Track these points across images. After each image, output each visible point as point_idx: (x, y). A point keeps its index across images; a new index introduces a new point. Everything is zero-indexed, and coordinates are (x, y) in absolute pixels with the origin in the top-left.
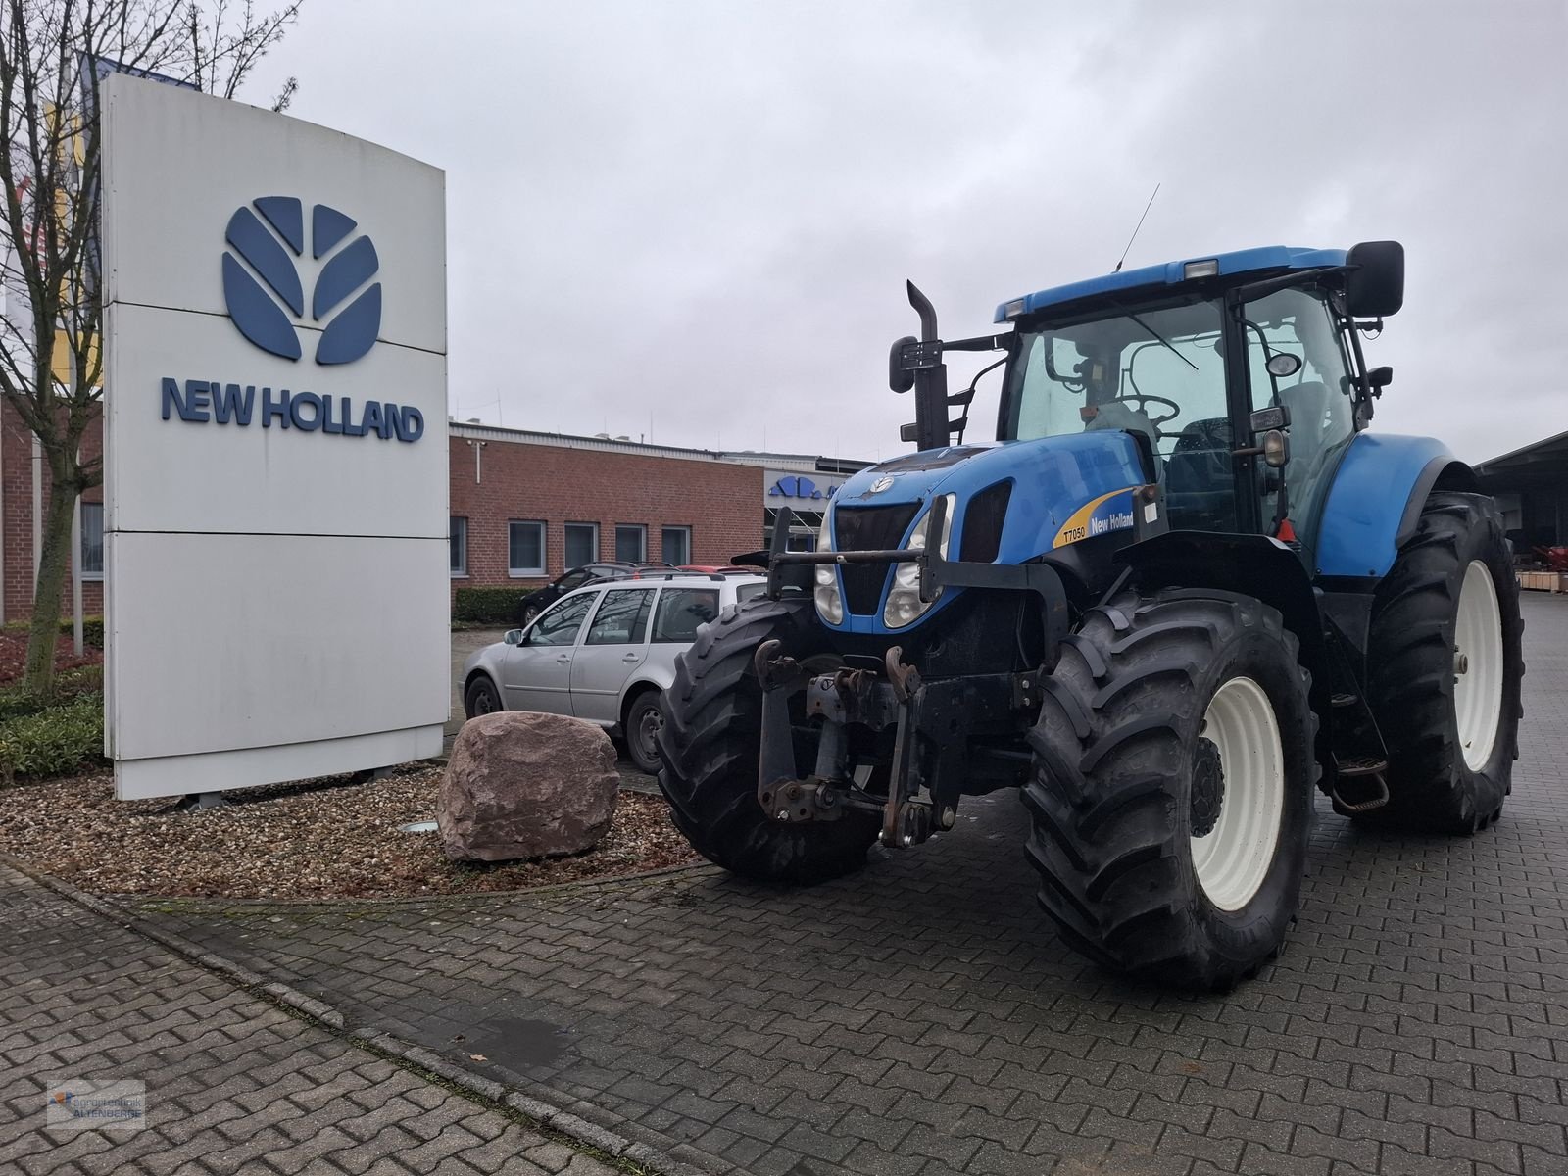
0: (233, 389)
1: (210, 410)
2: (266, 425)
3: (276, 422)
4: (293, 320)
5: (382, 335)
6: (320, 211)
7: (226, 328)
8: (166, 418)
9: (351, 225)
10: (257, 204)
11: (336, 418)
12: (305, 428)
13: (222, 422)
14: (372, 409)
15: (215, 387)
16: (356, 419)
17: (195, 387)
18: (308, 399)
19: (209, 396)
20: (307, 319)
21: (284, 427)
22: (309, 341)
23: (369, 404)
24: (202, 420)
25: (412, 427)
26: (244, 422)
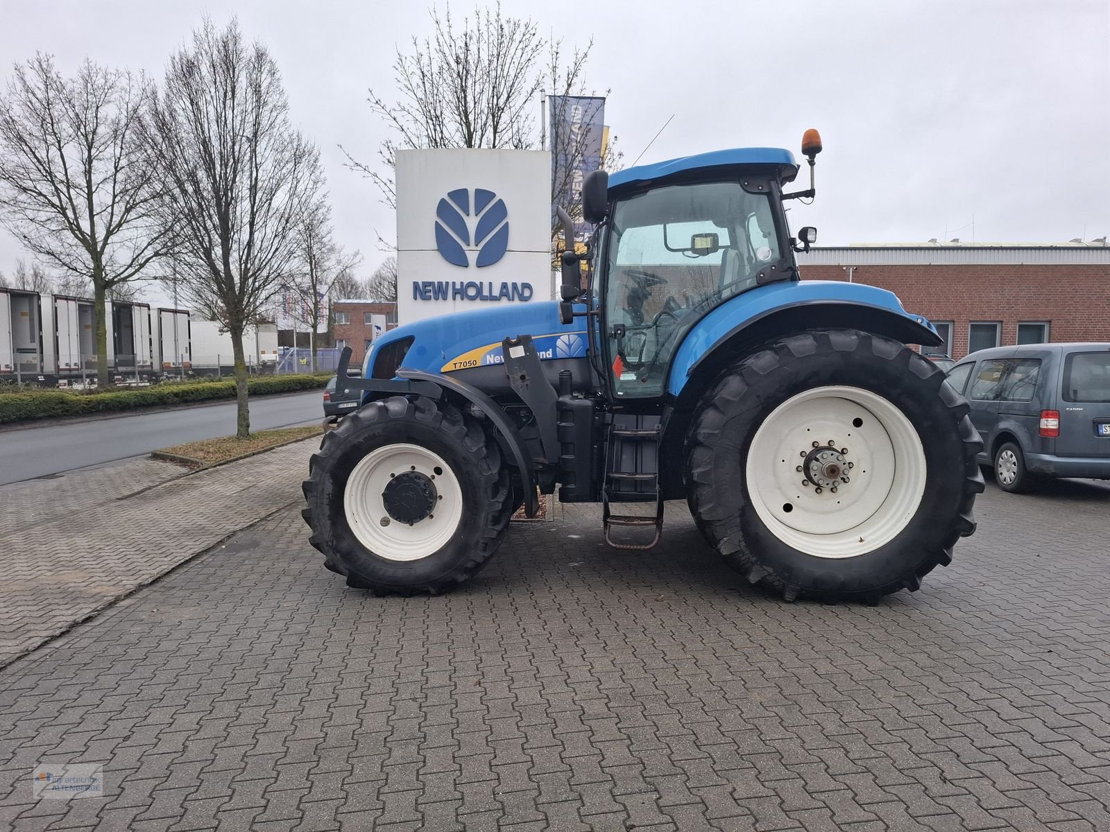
0: (440, 283)
1: (431, 294)
2: (454, 299)
3: (458, 297)
4: (464, 247)
5: (510, 247)
6: (478, 192)
7: (437, 256)
8: (415, 298)
9: (493, 195)
10: (450, 195)
11: (486, 292)
12: (472, 299)
13: (437, 299)
14: (504, 286)
15: (434, 283)
16: (496, 292)
17: (426, 284)
18: (471, 285)
19: (431, 288)
20: (472, 246)
21: (462, 299)
22: (472, 256)
23: (503, 283)
24: (429, 298)
25: (527, 293)
26: (445, 298)
